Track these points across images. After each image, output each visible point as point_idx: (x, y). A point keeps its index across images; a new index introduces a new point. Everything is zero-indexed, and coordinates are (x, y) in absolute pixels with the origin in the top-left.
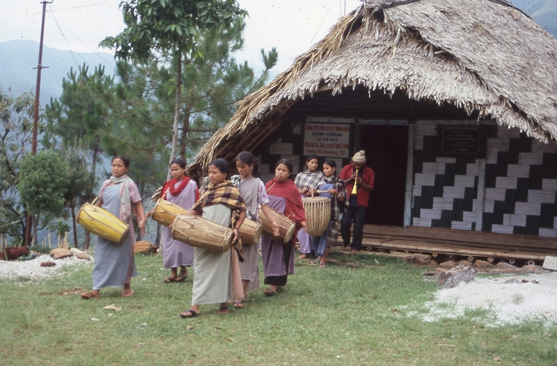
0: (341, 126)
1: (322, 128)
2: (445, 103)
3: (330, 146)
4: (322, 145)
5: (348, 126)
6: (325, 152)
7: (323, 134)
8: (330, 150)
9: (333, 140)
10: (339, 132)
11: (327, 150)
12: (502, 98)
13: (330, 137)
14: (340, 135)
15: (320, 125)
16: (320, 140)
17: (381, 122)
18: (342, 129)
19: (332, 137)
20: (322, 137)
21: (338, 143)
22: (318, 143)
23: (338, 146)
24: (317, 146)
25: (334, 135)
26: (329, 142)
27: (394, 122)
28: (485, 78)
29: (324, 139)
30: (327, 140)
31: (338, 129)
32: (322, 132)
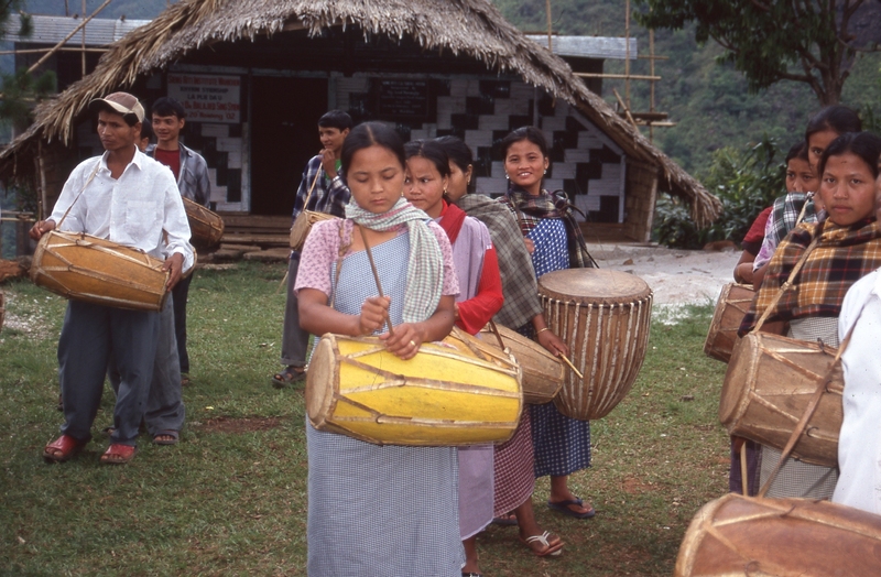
0: (225, 78)
1: (197, 81)
2: (463, 52)
3: (211, 106)
4: (197, 106)
5: (238, 78)
6: (202, 115)
7: (198, 89)
8: (210, 112)
9: (214, 98)
10: (223, 87)
11: (205, 112)
12: (519, 48)
13: (209, 94)
14: (225, 91)
15: (192, 76)
16: (193, 97)
17: (286, 73)
18: (228, 82)
19: (213, 94)
20: (196, 94)
21: (222, 102)
22: (191, 102)
23: (222, 107)
24: (190, 107)
25: (215, 90)
26: (209, 101)
27: (305, 74)
28: (496, 21)
29: (199, 96)
30: (205, 97)
31: (221, 82)
32: (197, 86)
